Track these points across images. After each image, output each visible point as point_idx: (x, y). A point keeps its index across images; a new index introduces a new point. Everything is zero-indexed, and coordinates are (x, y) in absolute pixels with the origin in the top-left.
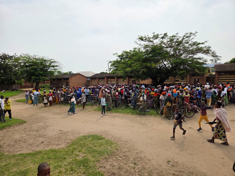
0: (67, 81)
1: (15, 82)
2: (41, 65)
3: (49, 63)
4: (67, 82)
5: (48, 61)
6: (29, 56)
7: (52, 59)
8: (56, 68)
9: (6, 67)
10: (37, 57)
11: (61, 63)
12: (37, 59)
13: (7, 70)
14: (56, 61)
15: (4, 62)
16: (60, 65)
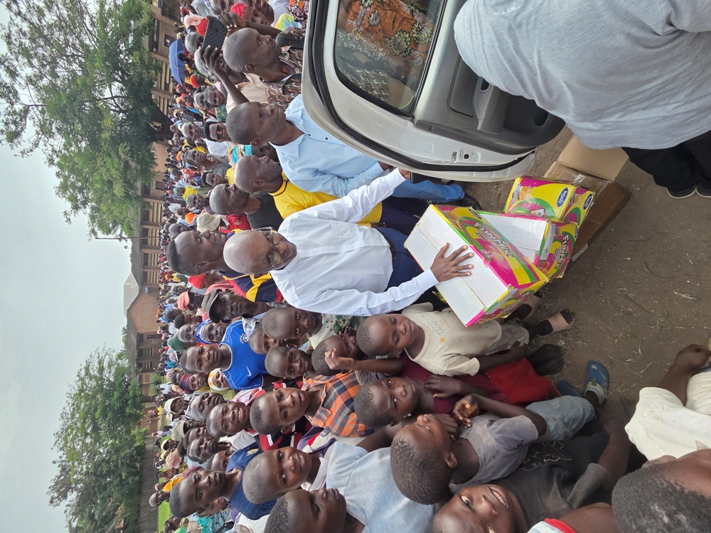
0: (145, 337)
1: (137, 448)
2: (94, 397)
3: (91, 380)
4: (148, 338)
5: (82, 384)
6: (63, 429)
7: (78, 376)
8: (105, 364)
9: (95, 474)
10: (69, 410)
11: (93, 354)
12: (74, 409)
13: (102, 471)
14: (84, 364)
15: (77, 482)
16: (97, 355)
